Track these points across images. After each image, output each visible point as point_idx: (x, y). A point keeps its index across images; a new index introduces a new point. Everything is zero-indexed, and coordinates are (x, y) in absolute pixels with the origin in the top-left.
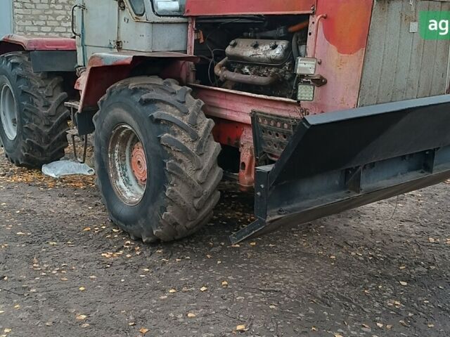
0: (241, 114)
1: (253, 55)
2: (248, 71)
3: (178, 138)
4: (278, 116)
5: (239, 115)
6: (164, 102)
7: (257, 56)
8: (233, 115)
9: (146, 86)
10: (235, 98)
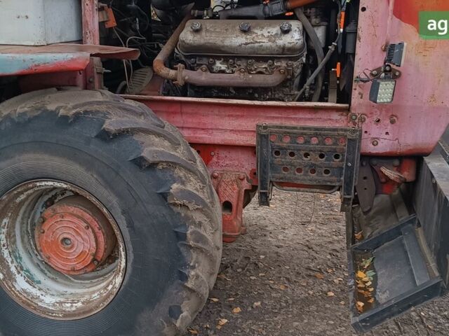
0: (215, 132)
1: (246, 44)
2: (223, 67)
3: (189, 188)
4: (316, 129)
5: (210, 134)
6: (147, 131)
7: (257, 45)
8: (197, 135)
9: (95, 107)
10: (203, 110)
